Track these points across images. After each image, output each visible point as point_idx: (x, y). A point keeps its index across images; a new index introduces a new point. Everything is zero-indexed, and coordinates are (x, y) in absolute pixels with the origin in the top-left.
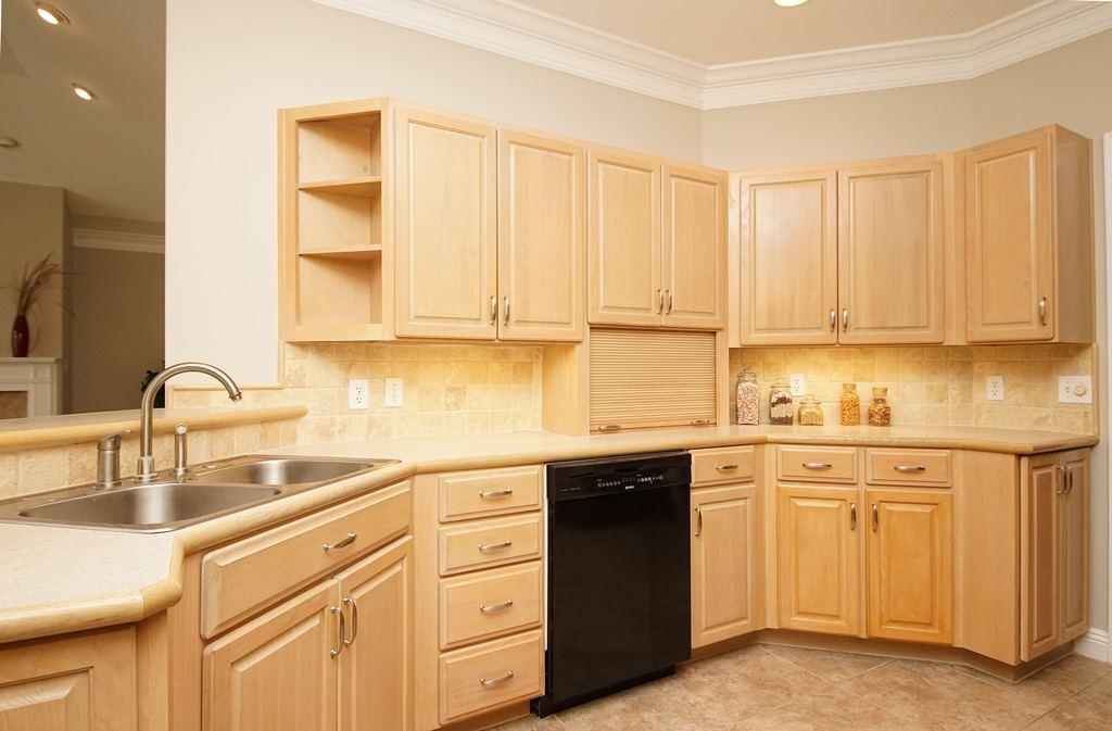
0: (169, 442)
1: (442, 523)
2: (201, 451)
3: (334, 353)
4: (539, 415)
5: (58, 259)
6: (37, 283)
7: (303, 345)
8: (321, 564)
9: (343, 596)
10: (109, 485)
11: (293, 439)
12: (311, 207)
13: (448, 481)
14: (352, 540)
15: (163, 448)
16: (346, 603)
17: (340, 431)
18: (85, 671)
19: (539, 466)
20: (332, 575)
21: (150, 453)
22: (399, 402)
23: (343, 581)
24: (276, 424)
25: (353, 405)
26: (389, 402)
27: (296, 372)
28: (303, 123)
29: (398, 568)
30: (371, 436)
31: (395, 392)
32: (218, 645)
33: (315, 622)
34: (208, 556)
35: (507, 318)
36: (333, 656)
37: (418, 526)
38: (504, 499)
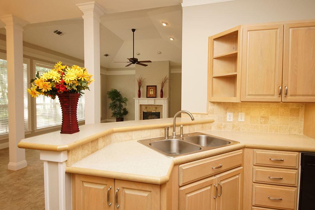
0: (179, 128)
1: (254, 165)
2: (187, 131)
3: (222, 105)
4: (302, 129)
5: (168, 77)
6: (164, 82)
7: (214, 103)
8: (211, 172)
9: (218, 182)
10: (167, 138)
11: (211, 128)
12: (217, 63)
13: (257, 152)
14: (221, 167)
15: (178, 129)
16: (219, 184)
17: (224, 127)
18: (151, 191)
19: (297, 153)
20: (215, 175)
21: (175, 131)
22: (243, 120)
23: (218, 178)
24: (206, 124)
25: (228, 120)
26: (240, 120)
27: (211, 110)
28: (215, 39)
29: (237, 177)
30: (233, 130)
31: (242, 117)
32: (182, 188)
33: (209, 188)
34: (180, 166)
35: (286, 94)
36: (214, 198)
37: (245, 164)
38: (280, 162)
